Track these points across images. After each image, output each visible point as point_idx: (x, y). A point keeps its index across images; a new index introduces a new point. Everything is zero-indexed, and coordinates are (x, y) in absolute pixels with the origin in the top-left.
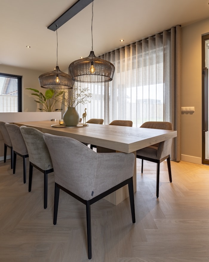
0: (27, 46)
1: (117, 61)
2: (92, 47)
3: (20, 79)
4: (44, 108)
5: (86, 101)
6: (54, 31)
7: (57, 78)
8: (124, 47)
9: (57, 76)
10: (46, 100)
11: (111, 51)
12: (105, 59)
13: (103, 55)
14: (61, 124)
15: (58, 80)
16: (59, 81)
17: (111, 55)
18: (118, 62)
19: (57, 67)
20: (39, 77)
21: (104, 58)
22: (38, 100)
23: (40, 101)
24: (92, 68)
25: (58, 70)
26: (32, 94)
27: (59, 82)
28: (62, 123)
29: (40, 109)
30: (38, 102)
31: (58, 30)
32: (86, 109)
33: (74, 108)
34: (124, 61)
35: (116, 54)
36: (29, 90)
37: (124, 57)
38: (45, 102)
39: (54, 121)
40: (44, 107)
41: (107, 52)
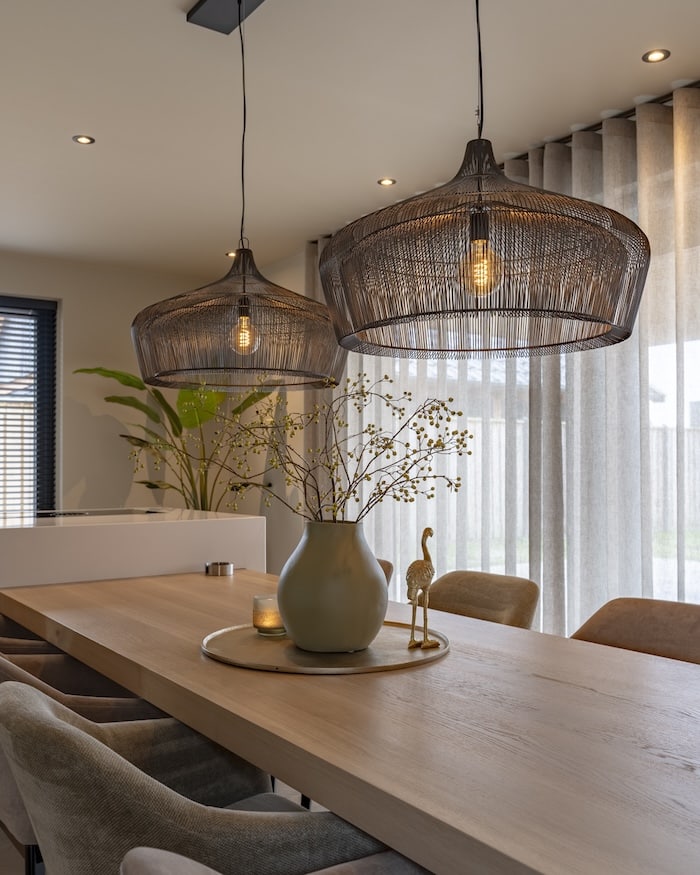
0: (76, 138)
1: (618, 191)
2: (481, 112)
3: (45, 315)
4: (170, 478)
5: (431, 482)
6: (228, 32)
7: (244, 324)
8: (669, 96)
9: (244, 312)
10: (185, 430)
11: (575, 128)
12: (532, 182)
13: (524, 157)
14: (262, 630)
15: (245, 339)
16: (253, 342)
17: (577, 155)
18: (623, 197)
19: (245, 254)
20: (133, 324)
21: (527, 176)
22: (142, 435)
23: (151, 440)
24: (478, 261)
25: (249, 271)
26: (108, 399)
27: (251, 347)
28: (269, 621)
29: (151, 486)
30: (142, 443)
31: (246, 23)
32: (428, 532)
33: (352, 527)
34: (668, 186)
35: (611, 144)
36: (96, 377)
37: (666, 161)
38: (177, 441)
39: (224, 574)
40: (172, 472)
41: (548, 138)
